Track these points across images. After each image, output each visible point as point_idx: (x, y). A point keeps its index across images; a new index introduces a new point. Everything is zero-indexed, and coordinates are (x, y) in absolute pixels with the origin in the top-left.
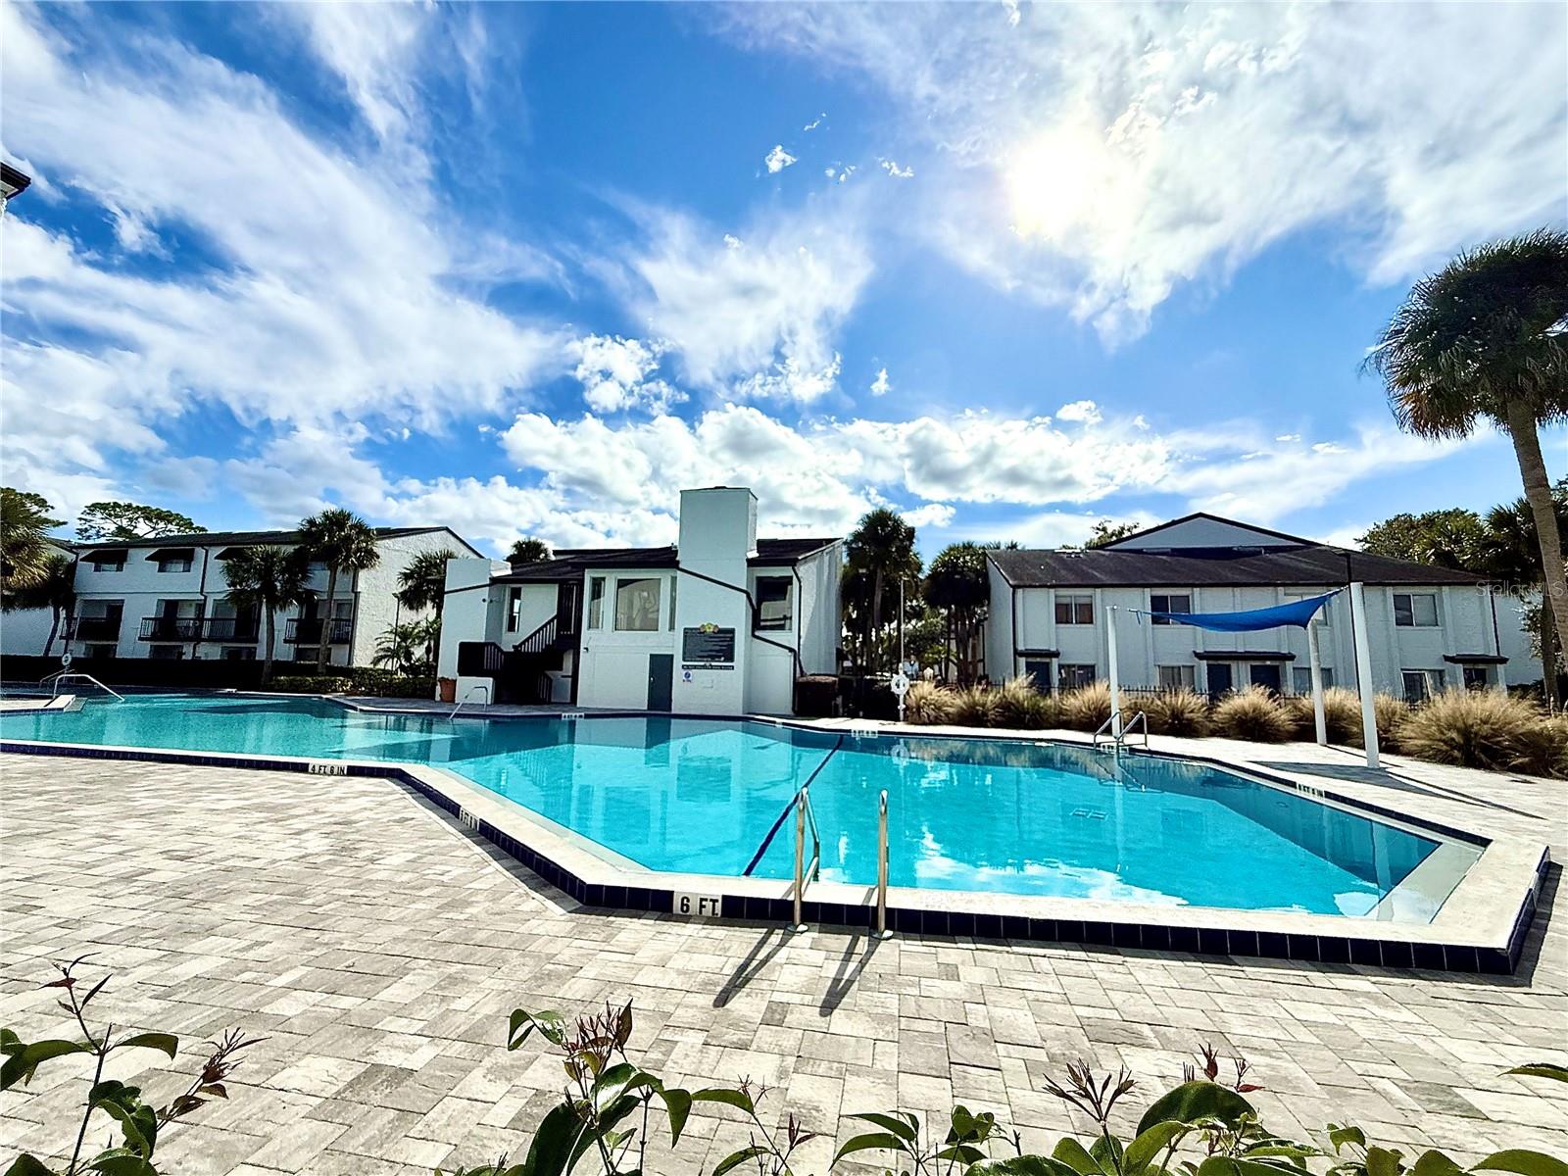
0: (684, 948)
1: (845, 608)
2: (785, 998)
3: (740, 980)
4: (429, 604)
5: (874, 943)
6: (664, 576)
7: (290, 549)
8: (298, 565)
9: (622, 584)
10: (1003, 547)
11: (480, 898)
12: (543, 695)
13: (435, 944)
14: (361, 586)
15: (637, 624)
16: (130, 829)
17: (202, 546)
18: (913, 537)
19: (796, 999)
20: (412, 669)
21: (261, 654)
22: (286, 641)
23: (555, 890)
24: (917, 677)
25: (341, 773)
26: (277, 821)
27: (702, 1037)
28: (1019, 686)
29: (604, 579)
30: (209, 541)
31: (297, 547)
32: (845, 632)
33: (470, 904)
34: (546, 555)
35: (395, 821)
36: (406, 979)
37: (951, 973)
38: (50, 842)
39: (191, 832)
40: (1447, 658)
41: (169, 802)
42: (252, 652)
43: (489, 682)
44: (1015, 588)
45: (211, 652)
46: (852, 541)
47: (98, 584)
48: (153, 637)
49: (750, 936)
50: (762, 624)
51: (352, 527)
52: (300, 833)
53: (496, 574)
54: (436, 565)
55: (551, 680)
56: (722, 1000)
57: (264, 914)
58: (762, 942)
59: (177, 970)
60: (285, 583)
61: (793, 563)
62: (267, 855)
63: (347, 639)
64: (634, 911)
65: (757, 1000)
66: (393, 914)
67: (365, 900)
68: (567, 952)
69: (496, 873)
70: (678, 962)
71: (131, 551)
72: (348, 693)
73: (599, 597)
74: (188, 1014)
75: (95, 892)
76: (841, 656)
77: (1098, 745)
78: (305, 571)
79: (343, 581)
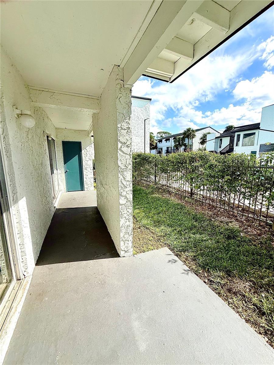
6: (256, 131)
7: (182, 136)
9: (245, 135)
14: (193, 142)
17: (171, 138)
29: (240, 134)
48: (166, 153)
51: (191, 130)
54: (205, 136)
60: (182, 142)
78: (184, 140)
79: (190, 141)
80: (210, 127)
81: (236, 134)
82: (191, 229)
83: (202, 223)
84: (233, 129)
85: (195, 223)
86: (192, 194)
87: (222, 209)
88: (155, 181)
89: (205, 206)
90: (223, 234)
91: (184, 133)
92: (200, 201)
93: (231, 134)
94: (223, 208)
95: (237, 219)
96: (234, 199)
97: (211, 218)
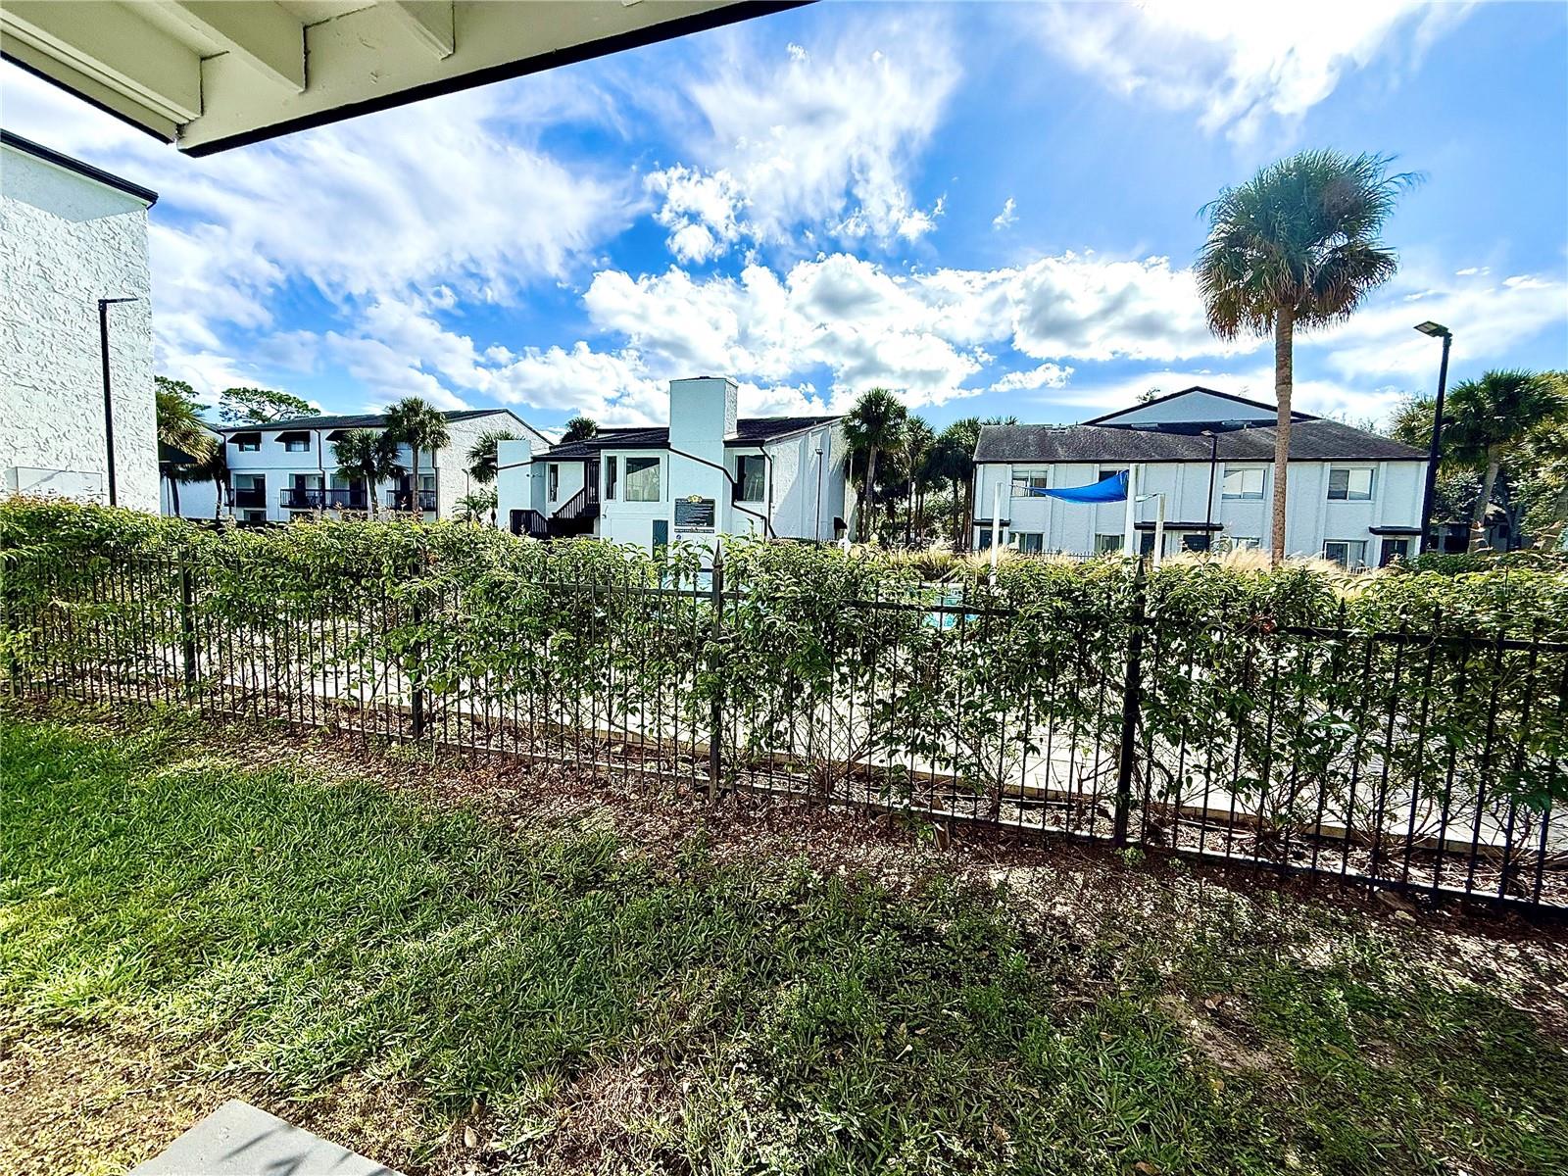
6: (661, 456)
7: (379, 432)
8: (388, 445)
9: (630, 462)
14: (439, 463)
15: (643, 496)
17: (315, 429)
22: (388, 508)
29: (617, 459)
30: (323, 424)
31: (385, 430)
40: (1372, 531)
44: (977, 464)
47: (243, 461)
48: (291, 505)
50: (742, 496)
51: (425, 413)
53: (536, 453)
54: (489, 446)
60: (379, 461)
61: (766, 443)
63: (433, 508)
71: (263, 433)
73: (614, 473)
78: (394, 451)
79: (424, 458)
80: (507, 411)
81: (604, 454)
82: (407, 914)
83: (470, 859)
84: (594, 434)
85: (432, 869)
86: (420, 719)
87: (556, 766)
88: (190, 676)
89: (484, 767)
90: (555, 878)
91: (388, 418)
92: (463, 750)
93: (587, 453)
94: (559, 762)
95: (608, 794)
96: (594, 715)
97: (512, 817)
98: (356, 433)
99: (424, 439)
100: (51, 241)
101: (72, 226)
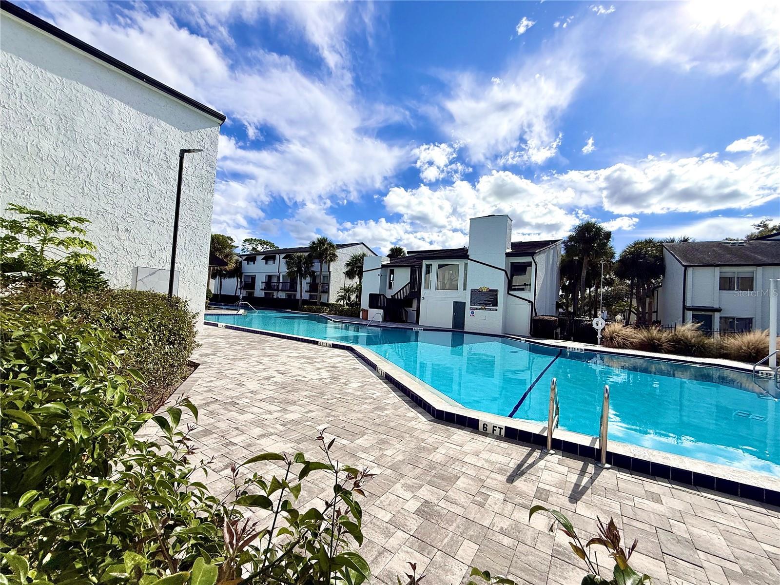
0: (487, 449)
1: (562, 279)
2: (547, 487)
3: (518, 472)
4: (357, 277)
5: (599, 469)
6: (461, 263)
7: (307, 254)
8: (309, 261)
9: (440, 267)
10: (676, 241)
11: (389, 407)
12: (404, 318)
13: (374, 424)
14: (331, 269)
15: (447, 286)
16: (266, 360)
17: (278, 254)
18: (610, 237)
19: (553, 489)
20: (351, 305)
21: (298, 297)
22: (306, 292)
23: (421, 410)
24: (610, 319)
25: (330, 346)
26: (311, 363)
27: (502, 496)
28: (688, 329)
29: (431, 265)
30: (280, 252)
31: (309, 253)
32: (561, 293)
33: (386, 409)
34: (404, 254)
35: (352, 369)
36: (365, 437)
37: (657, 499)
38: (244, 362)
39: (284, 364)
41: (276, 352)
42: (295, 295)
43: (381, 311)
44: (686, 267)
45: (282, 295)
46: (568, 241)
47: (249, 269)
49: (523, 451)
50: (513, 287)
51: (328, 244)
52: (319, 369)
53: (384, 263)
54: (359, 260)
55: (407, 312)
56: (511, 479)
57: (311, 399)
58: (529, 455)
59: (287, 416)
60: (305, 267)
61: (532, 255)
62: (309, 377)
63: (327, 291)
64: (459, 426)
65: (530, 485)
66: (356, 408)
67: (345, 400)
68: (431, 439)
69: (394, 398)
70: (485, 455)
71: (257, 256)
72: (328, 314)
73: (429, 273)
74: (292, 434)
75: (259, 382)
76: (558, 306)
77: (757, 372)
78: (312, 263)
79: (325, 266)
81: (425, 262)
91: (310, 247)
98: (296, 254)
99: (326, 257)
100: (173, 142)
101: (184, 134)
